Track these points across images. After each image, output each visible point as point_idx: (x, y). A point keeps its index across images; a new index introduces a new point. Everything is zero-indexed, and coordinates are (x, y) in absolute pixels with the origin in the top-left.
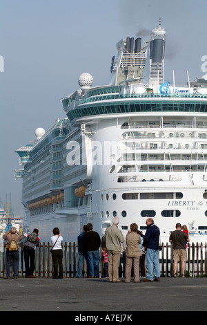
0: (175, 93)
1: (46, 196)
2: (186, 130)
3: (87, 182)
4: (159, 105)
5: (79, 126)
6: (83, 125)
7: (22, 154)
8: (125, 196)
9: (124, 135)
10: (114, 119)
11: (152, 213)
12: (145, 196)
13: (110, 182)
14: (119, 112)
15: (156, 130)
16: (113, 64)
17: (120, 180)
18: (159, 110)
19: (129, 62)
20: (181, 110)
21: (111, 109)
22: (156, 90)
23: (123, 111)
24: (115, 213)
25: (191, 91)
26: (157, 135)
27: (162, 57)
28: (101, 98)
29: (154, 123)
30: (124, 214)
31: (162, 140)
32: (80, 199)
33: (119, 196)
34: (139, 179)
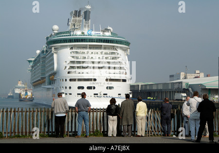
0: (95, 34)
1: (39, 80)
2: (99, 51)
3: (55, 74)
4: (87, 40)
5: (51, 48)
6: (53, 48)
7: (30, 61)
8: (71, 80)
9: (71, 53)
10: (67, 46)
11: (82, 88)
12: (80, 80)
13: (64, 74)
14: (69, 42)
15: (85, 51)
16: (68, 22)
17: (68, 73)
18: (87, 42)
19: (76, 21)
20: (97, 42)
21: (65, 41)
22: (86, 33)
23: (71, 42)
24: (66, 87)
25: (101, 33)
26: (86, 53)
27: (89, 19)
28: (61, 36)
29: (85, 47)
30: (70, 88)
31: (88, 55)
32: (52, 81)
33: (68, 80)
34: (77, 72)
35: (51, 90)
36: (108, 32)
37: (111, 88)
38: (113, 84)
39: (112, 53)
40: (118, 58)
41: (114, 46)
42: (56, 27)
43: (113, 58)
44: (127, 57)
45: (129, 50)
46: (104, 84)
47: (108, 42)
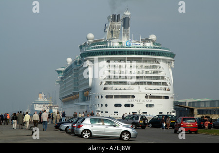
0: (135, 45)
2: (139, 64)
3: (89, 89)
4: (125, 52)
5: (86, 61)
7: (59, 72)
8: (107, 97)
10: (103, 58)
11: (120, 105)
12: (117, 97)
13: (100, 90)
14: (105, 55)
17: (105, 89)
18: (125, 54)
20: (136, 54)
21: (101, 53)
22: (124, 45)
23: (107, 54)
24: (102, 105)
25: (142, 44)
27: (128, 26)
29: (124, 60)
30: (106, 105)
32: (86, 98)
33: (104, 97)
34: (113, 88)
35: (86, 107)
36: (150, 42)
37: (151, 106)
38: (154, 101)
39: (154, 67)
40: (160, 72)
41: (155, 59)
42: (91, 36)
43: (154, 73)
44: (171, 70)
45: (173, 62)
46: (144, 101)
47: (149, 55)
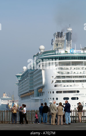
0: (76, 52)
1: (27, 93)
2: (80, 67)
3: (43, 87)
4: (70, 57)
7: (18, 76)
8: (57, 92)
9: (57, 69)
11: (68, 99)
12: (65, 92)
13: (52, 87)
15: (69, 67)
16: (52, 42)
17: (55, 86)
18: (70, 59)
19: (58, 41)
20: (78, 59)
22: (69, 52)
24: (53, 99)
25: (82, 52)
26: (69, 69)
27: (71, 39)
28: (48, 55)
29: (68, 64)
30: (57, 99)
31: (71, 70)
32: (40, 94)
33: (55, 92)
34: (62, 85)
35: (40, 101)
